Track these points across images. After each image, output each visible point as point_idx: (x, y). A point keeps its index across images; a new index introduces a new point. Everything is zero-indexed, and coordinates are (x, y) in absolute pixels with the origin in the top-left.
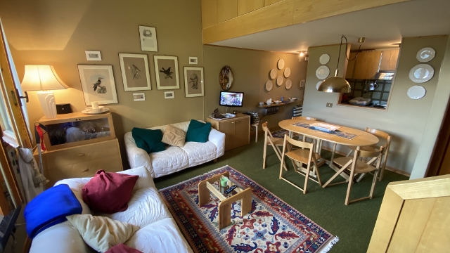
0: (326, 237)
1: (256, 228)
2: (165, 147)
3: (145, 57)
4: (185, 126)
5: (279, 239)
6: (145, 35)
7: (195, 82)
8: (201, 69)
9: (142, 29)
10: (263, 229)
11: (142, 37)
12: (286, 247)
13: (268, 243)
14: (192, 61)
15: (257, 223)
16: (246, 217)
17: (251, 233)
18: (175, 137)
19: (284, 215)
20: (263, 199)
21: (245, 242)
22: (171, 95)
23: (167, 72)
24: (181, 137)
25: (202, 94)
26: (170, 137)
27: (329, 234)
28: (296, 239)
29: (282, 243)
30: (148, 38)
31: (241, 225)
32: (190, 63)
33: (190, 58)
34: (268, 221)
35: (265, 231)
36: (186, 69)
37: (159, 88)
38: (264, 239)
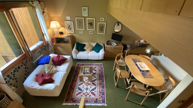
0: (104, 102)
1: (88, 87)
2: (84, 50)
3: (83, 18)
4: (94, 45)
5: (91, 93)
6: (84, 10)
7: (102, 29)
8: (105, 23)
9: (83, 8)
10: (90, 88)
11: (83, 11)
12: (89, 96)
13: (86, 92)
14: (102, 20)
15: (90, 85)
16: (89, 82)
17: (85, 87)
18: (89, 48)
19: (100, 88)
20: (100, 80)
21: (82, 88)
22: (91, 32)
23: (91, 24)
24: (91, 48)
25: (104, 33)
26: (87, 48)
27: (106, 102)
28: (95, 96)
29: (90, 95)
30: (85, 11)
31: (85, 83)
32: (101, 20)
33: (101, 18)
34: (93, 87)
35: (90, 89)
36: (98, 23)
37: (88, 29)
38: (87, 91)
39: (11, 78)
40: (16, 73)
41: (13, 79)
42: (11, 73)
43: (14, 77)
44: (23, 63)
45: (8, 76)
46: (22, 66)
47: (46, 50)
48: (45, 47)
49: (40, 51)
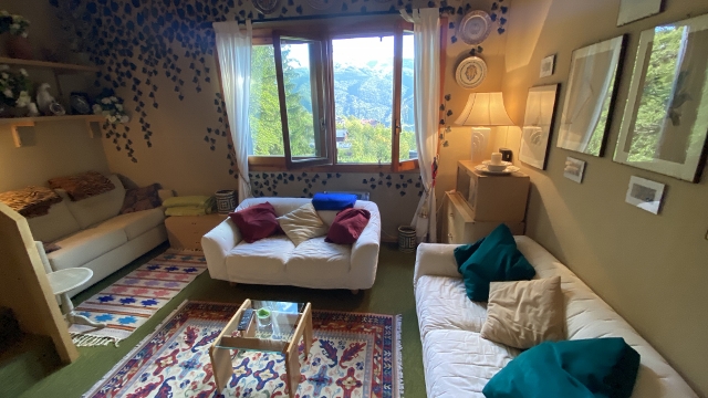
22: (650, 195)
39: (267, 183)
40: (281, 182)
41: (269, 189)
42: (272, 175)
43: (275, 187)
44: (304, 175)
45: (265, 176)
46: (299, 179)
47: (403, 193)
48: (405, 180)
49: (374, 183)
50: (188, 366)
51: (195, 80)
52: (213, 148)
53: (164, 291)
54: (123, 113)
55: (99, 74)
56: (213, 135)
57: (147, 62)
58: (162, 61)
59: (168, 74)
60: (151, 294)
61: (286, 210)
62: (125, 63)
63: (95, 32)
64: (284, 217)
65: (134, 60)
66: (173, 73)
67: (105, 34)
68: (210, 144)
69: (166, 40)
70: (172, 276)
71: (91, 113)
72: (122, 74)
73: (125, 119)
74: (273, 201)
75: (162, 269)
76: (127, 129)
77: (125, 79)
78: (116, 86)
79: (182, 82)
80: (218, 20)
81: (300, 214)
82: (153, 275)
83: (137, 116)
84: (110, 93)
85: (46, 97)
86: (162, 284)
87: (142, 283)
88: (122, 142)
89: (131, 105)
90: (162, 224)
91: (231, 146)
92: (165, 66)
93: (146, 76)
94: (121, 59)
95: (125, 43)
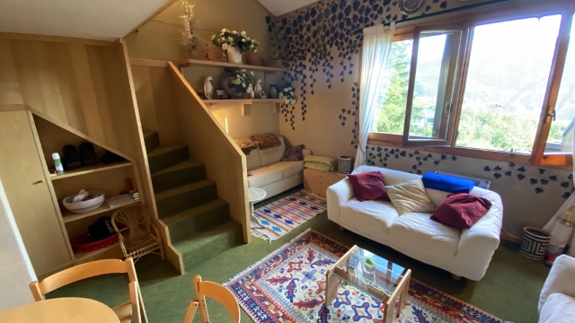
5: (288, 276)
13: (300, 269)
15: (315, 290)
34: (300, 295)
35: (303, 281)
38: (304, 273)
39: (380, 155)
41: (381, 161)
42: (386, 150)
43: (386, 159)
44: (417, 153)
45: (379, 149)
46: (411, 156)
47: (539, 190)
48: (546, 176)
49: (499, 172)
50: (308, 276)
51: (342, 73)
52: (343, 124)
53: (297, 218)
54: (293, 98)
55: (285, 73)
56: (346, 114)
57: (313, 63)
58: (323, 61)
59: (324, 70)
60: (290, 217)
61: (394, 181)
62: (301, 65)
63: (288, 46)
64: (392, 187)
65: (306, 63)
66: (328, 69)
67: (293, 46)
68: (342, 121)
69: (328, 47)
70: (302, 208)
71: (278, 97)
72: (298, 72)
73: (293, 102)
74: (384, 171)
75: (298, 202)
76: (293, 108)
77: (298, 75)
78: (293, 79)
79: (332, 76)
80: (367, 26)
81: (408, 188)
82: (292, 204)
83: (301, 99)
84: (288, 85)
85: (259, 88)
86: (296, 212)
87: (286, 207)
88: (289, 116)
89: (299, 92)
90: (302, 172)
91: (357, 124)
92: (324, 65)
93: (311, 73)
94: (298, 62)
95: (303, 51)
